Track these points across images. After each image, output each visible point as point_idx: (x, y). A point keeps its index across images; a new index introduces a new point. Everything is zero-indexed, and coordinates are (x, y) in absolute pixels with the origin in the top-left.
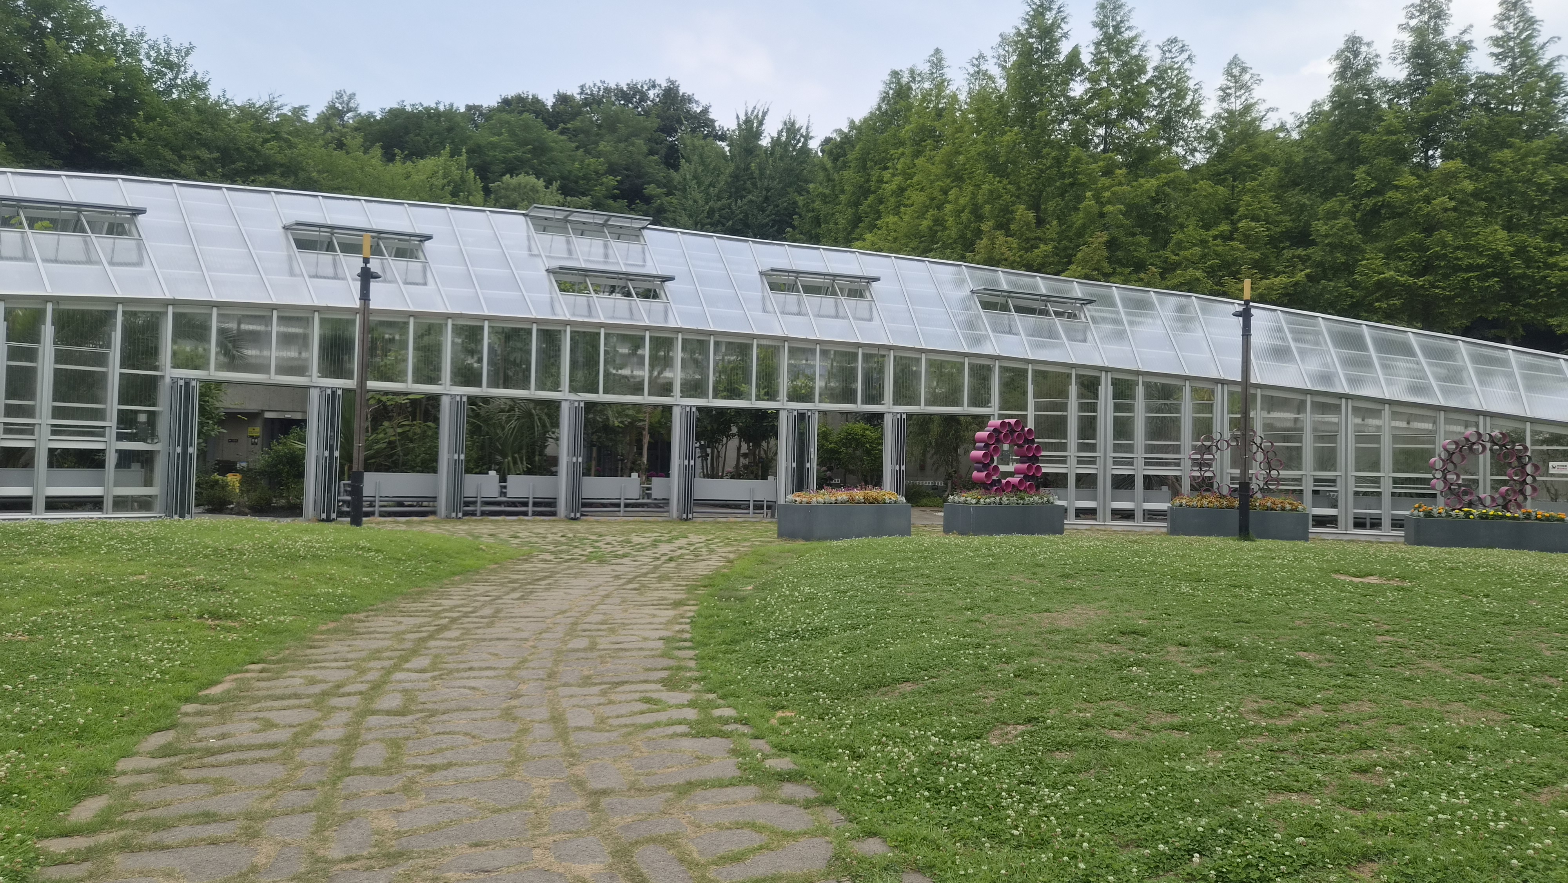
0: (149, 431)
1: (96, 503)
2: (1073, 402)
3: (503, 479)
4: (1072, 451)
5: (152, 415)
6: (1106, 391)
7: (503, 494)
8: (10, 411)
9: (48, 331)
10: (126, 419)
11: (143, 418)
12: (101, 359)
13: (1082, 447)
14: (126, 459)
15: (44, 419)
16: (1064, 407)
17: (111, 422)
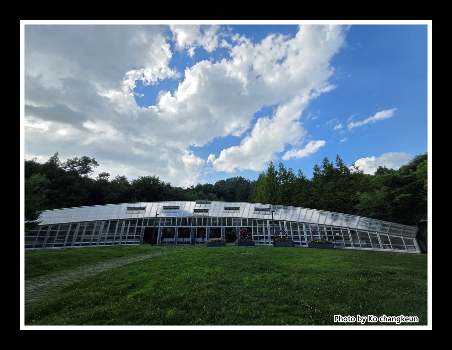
0: (139, 234)
1: (132, 243)
2: (263, 225)
3: (183, 239)
4: (264, 233)
5: (140, 232)
6: (268, 223)
7: (183, 241)
8: (124, 232)
9: (130, 222)
10: (137, 232)
11: (139, 232)
12: (135, 225)
13: (266, 232)
14: (136, 237)
15: (128, 233)
16: (262, 226)
17: (135, 233)
